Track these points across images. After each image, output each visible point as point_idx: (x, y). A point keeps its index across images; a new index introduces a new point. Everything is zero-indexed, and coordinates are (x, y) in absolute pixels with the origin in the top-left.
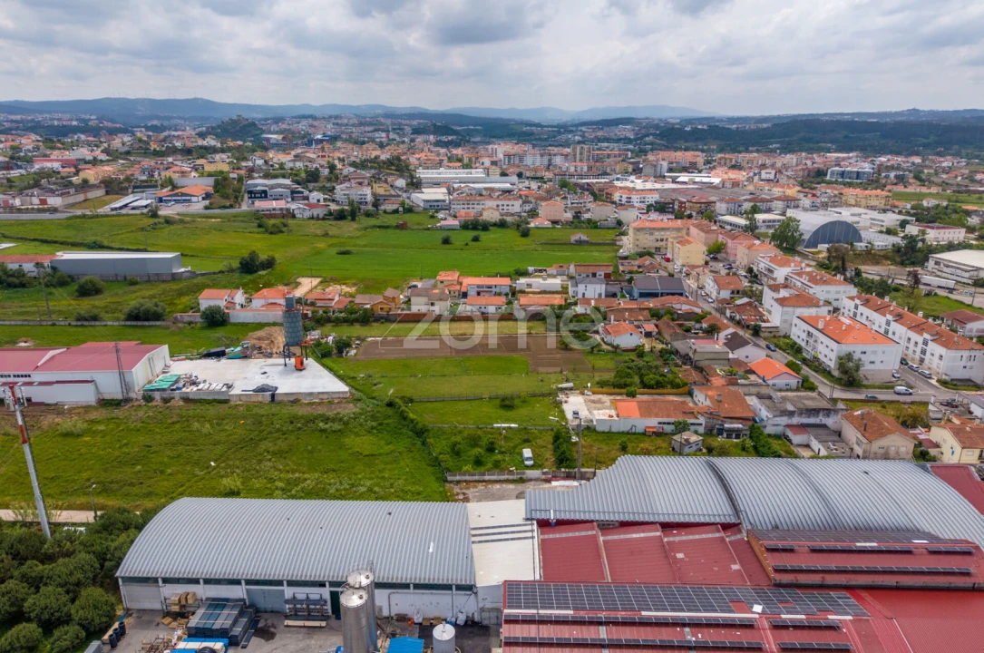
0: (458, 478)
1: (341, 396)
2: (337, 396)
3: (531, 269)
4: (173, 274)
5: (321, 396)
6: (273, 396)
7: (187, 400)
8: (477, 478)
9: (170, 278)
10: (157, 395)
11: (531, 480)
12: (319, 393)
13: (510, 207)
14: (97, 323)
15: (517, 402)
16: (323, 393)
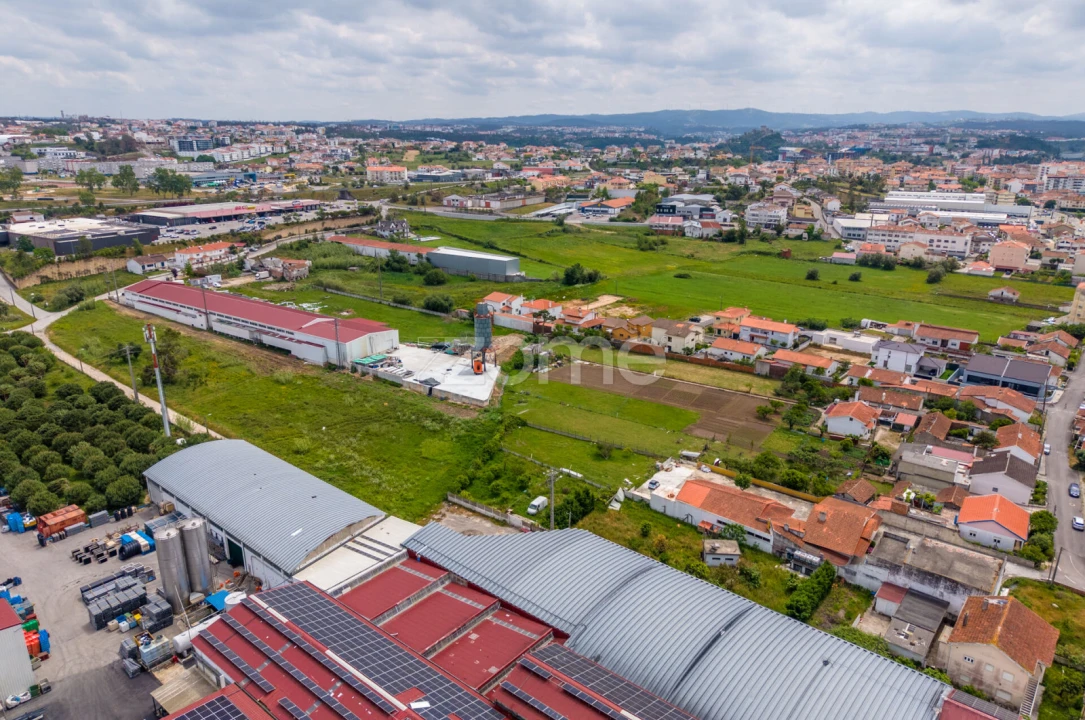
0: (455, 500)
1: (479, 404)
2: (475, 403)
3: (865, 321)
4: (506, 277)
5: (464, 400)
6: (431, 390)
7: (376, 378)
8: (469, 506)
9: (503, 280)
10: (359, 368)
11: (512, 526)
12: (463, 397)
13: (949, 245)
14: (406, 307)
15: (615, 453)
16: (466, 397)
